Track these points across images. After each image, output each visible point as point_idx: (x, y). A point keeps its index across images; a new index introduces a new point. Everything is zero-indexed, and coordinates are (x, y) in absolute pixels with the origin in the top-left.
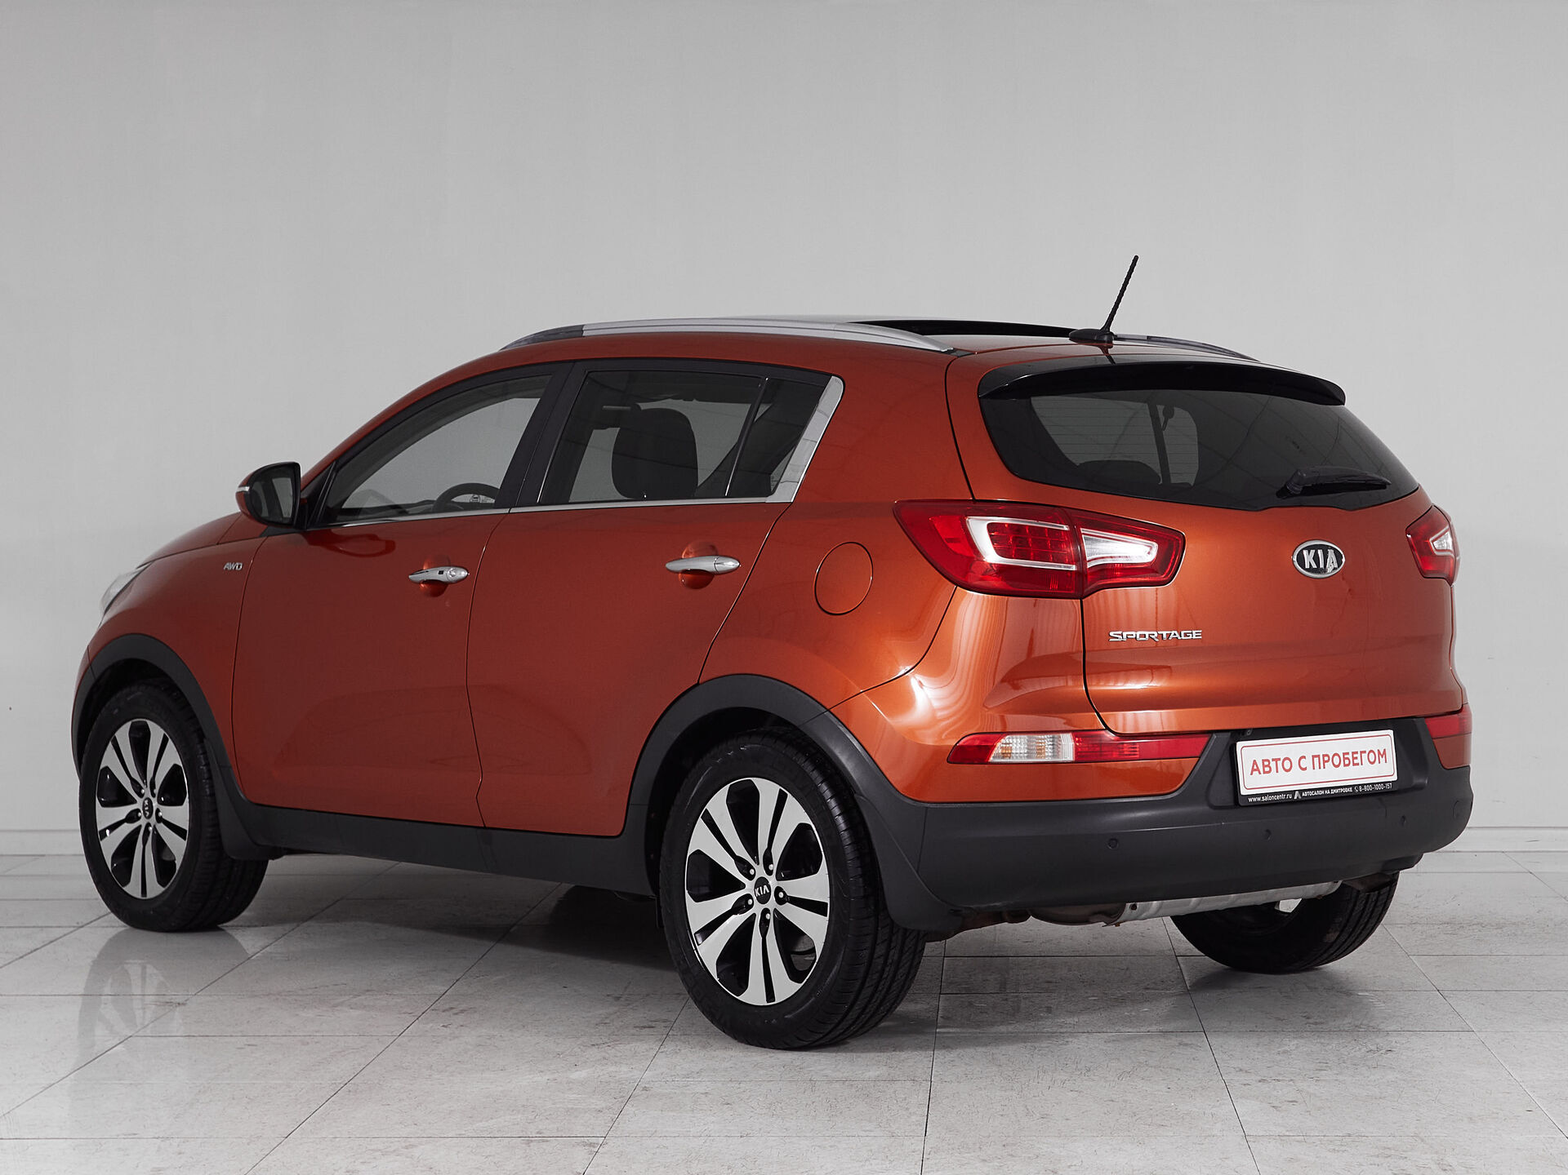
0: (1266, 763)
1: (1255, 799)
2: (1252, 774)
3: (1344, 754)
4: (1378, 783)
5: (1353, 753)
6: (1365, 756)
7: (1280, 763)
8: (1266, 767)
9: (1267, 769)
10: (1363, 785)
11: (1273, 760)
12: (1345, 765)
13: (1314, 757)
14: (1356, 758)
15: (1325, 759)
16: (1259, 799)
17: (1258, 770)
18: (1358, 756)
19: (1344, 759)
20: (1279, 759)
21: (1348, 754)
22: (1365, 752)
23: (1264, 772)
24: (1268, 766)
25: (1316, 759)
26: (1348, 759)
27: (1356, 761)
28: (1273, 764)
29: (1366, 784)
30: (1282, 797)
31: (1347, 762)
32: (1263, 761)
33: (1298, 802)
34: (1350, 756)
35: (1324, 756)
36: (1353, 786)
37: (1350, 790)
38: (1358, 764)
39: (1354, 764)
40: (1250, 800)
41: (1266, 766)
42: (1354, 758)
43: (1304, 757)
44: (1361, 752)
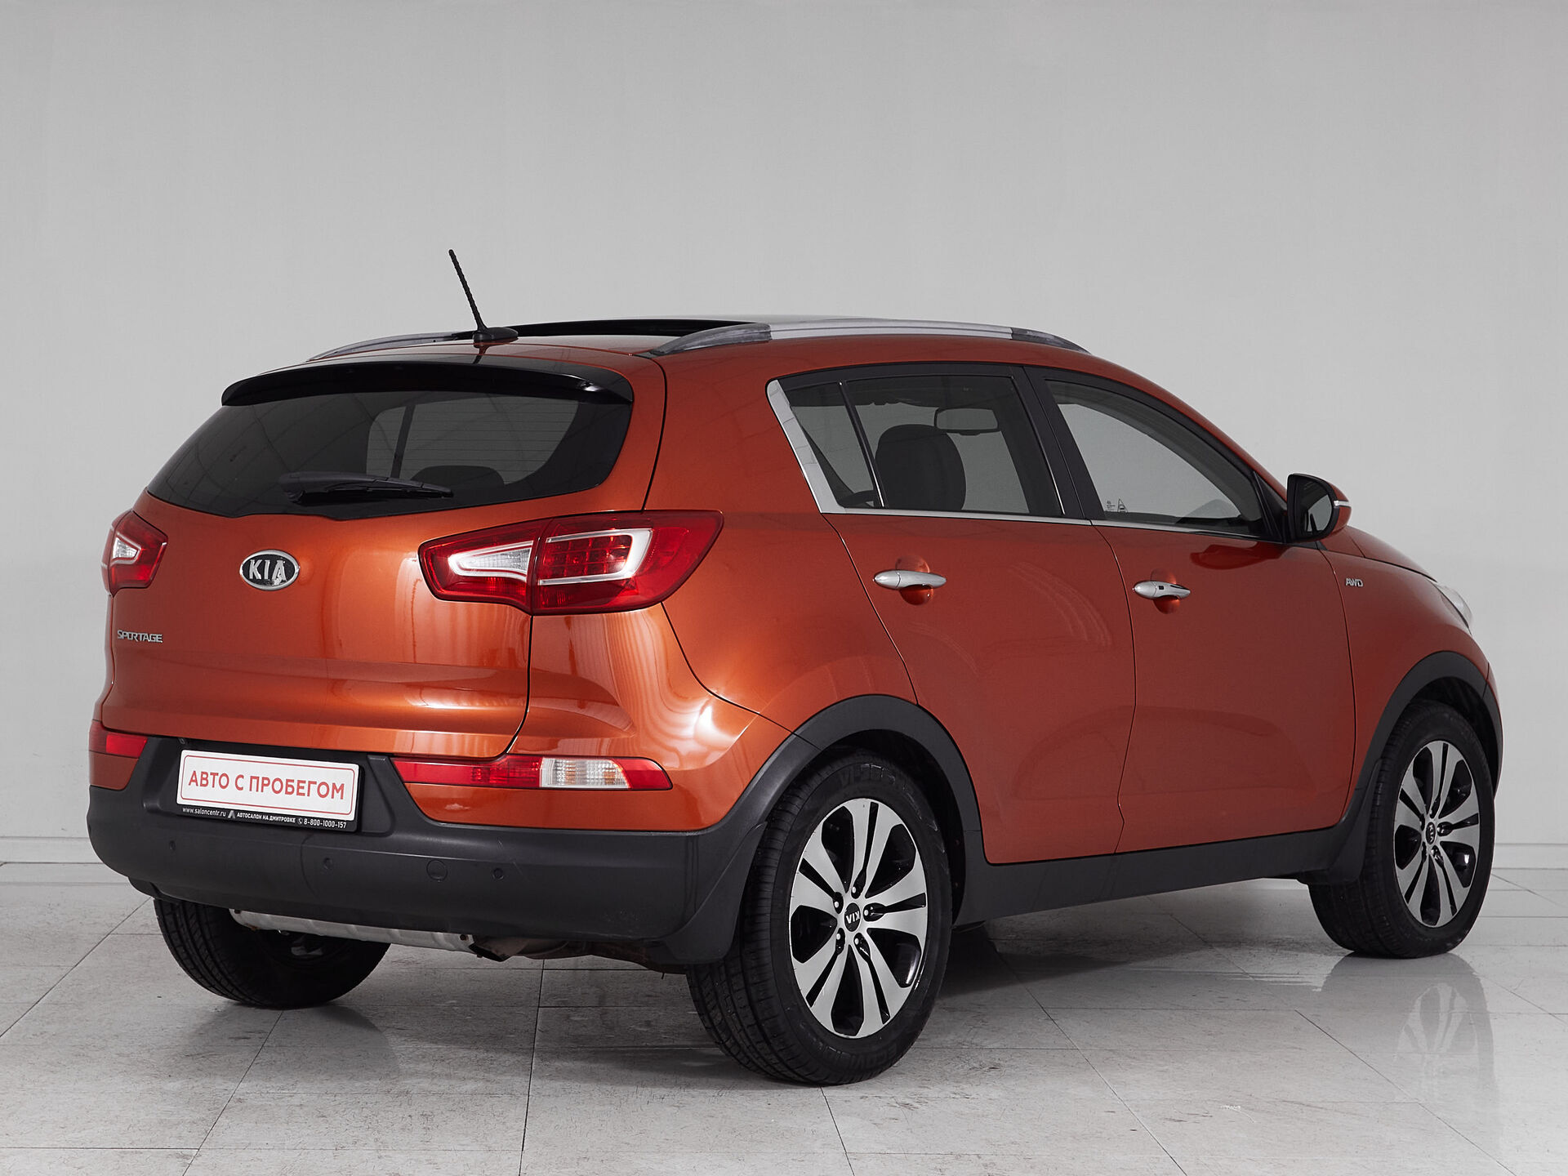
0: (204, 776)
1: (188, 811)
2: (190, 784)
3: (288, 781)
4: (328, 820)
5: (299, 782)
6: (314, 788)
7: (217, 778)
8: (202, 780)
9: (204, 782)
10: (309, 818)
11: (211, 774)
12: (287, 793)
13: (252, 778)
14: (303, 788)
15: (265, 782)
16: (192, 811)
17: (196, 781)
18: (306, 785)
19: (287, 786)
20: (217, 774)
21: (293, 781)
22: (315, 783)
23: (202, 785)
24: (206, 779)
25: (255, 781)
26: (292, 786)
27: (301, 791)
28: (210, 778)
29: (314, 818)
30: (216, 813)
31: (290, 789)
32: (203, 773)
33: (231, 821)
34: (295, 785)
35: (264, 779)
36: (297, 817)
37: (294, 820)
38: (304, 794)
39: (298, 794)
40: (184, 810)
41: (204, 779)
42: (299, 787)
43: (242, 777)
44: (310, 783)
